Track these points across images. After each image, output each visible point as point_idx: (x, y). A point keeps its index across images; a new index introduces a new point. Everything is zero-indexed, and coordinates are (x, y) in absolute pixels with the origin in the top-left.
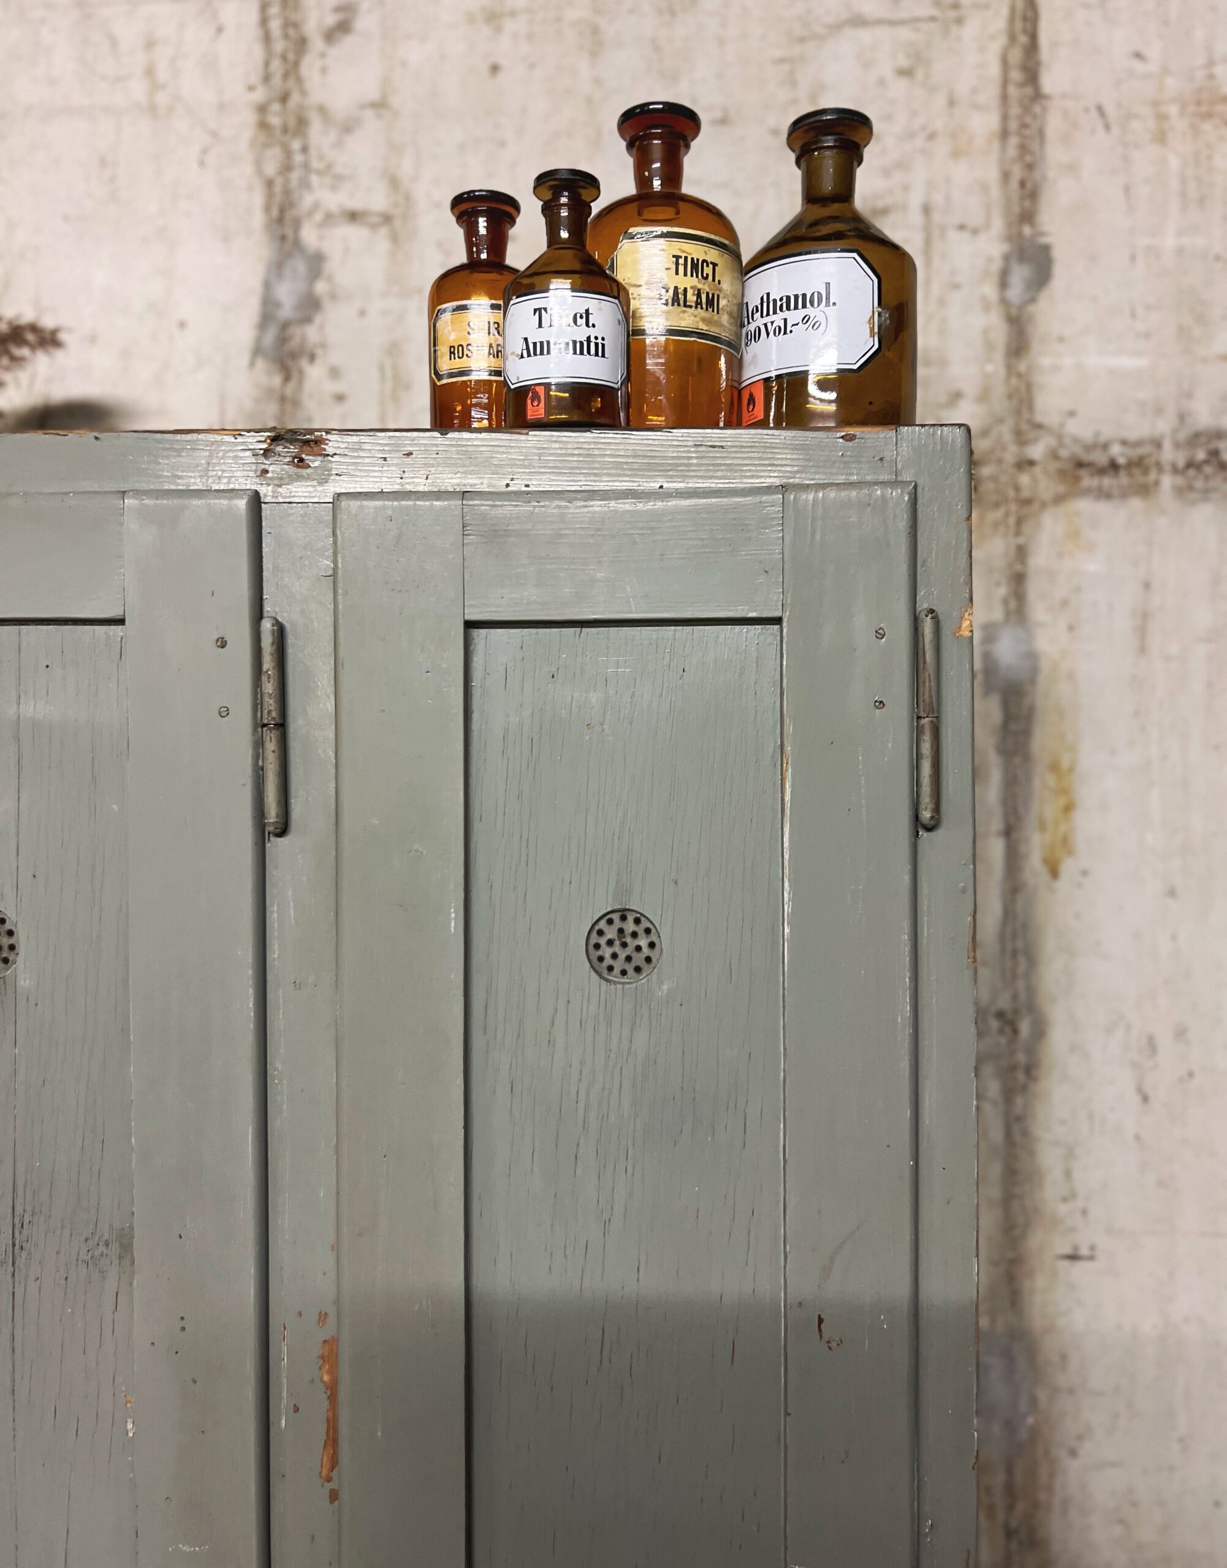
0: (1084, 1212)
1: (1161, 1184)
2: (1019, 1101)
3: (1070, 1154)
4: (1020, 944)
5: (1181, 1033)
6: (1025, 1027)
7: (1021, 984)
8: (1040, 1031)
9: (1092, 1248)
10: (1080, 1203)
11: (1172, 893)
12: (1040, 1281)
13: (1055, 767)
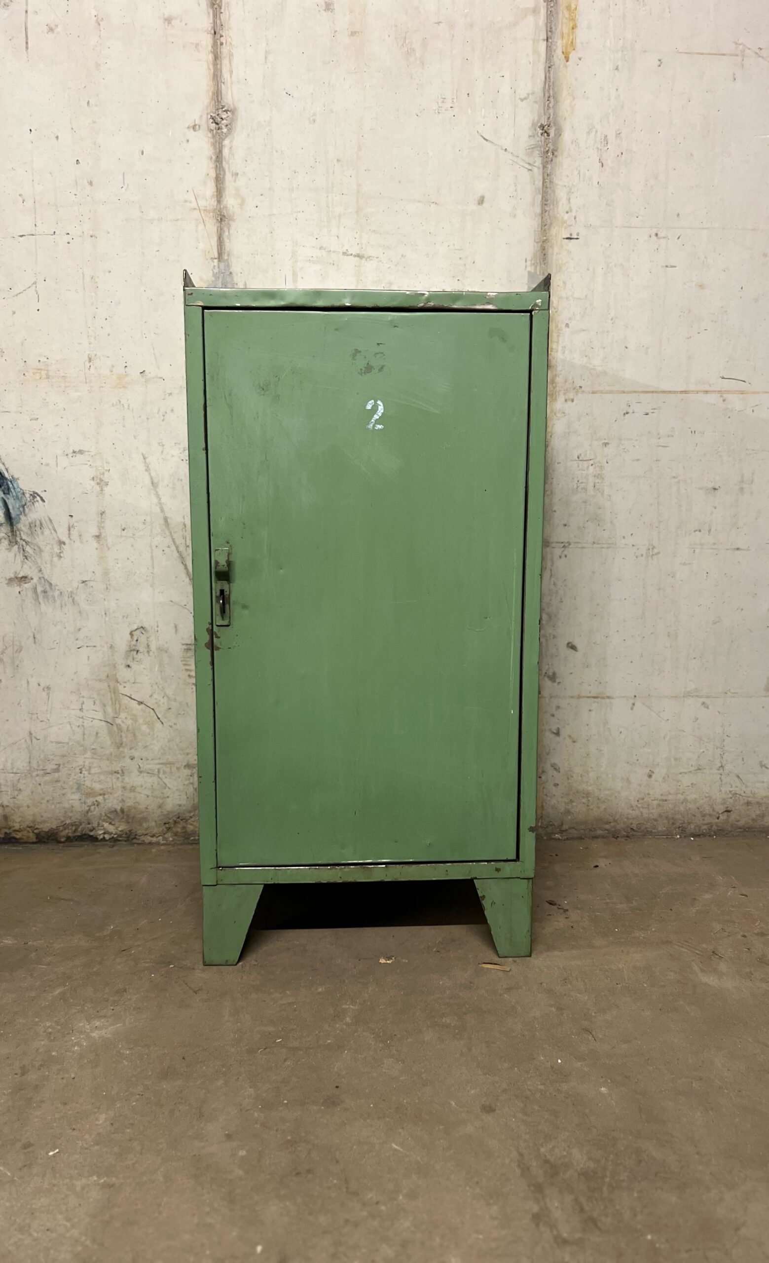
0: (575, 218)
1: (607, 204)
2: (549, 166)
3: (570, 192)
4: (551, 92)
5: (618, 134)
6: (552, 132)
7: (551, 111)
8: (559, 134)
9: (578, 234)
10: (574, 214)
11: (617, 69)
12: (556, 249)
13: (568, 8)
